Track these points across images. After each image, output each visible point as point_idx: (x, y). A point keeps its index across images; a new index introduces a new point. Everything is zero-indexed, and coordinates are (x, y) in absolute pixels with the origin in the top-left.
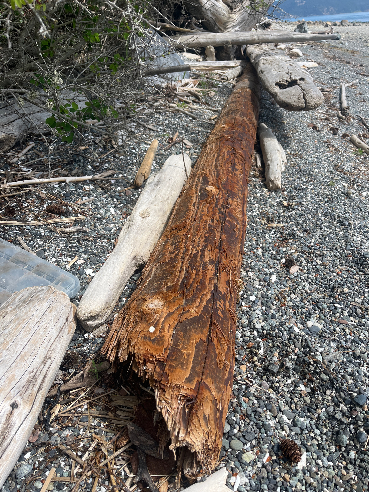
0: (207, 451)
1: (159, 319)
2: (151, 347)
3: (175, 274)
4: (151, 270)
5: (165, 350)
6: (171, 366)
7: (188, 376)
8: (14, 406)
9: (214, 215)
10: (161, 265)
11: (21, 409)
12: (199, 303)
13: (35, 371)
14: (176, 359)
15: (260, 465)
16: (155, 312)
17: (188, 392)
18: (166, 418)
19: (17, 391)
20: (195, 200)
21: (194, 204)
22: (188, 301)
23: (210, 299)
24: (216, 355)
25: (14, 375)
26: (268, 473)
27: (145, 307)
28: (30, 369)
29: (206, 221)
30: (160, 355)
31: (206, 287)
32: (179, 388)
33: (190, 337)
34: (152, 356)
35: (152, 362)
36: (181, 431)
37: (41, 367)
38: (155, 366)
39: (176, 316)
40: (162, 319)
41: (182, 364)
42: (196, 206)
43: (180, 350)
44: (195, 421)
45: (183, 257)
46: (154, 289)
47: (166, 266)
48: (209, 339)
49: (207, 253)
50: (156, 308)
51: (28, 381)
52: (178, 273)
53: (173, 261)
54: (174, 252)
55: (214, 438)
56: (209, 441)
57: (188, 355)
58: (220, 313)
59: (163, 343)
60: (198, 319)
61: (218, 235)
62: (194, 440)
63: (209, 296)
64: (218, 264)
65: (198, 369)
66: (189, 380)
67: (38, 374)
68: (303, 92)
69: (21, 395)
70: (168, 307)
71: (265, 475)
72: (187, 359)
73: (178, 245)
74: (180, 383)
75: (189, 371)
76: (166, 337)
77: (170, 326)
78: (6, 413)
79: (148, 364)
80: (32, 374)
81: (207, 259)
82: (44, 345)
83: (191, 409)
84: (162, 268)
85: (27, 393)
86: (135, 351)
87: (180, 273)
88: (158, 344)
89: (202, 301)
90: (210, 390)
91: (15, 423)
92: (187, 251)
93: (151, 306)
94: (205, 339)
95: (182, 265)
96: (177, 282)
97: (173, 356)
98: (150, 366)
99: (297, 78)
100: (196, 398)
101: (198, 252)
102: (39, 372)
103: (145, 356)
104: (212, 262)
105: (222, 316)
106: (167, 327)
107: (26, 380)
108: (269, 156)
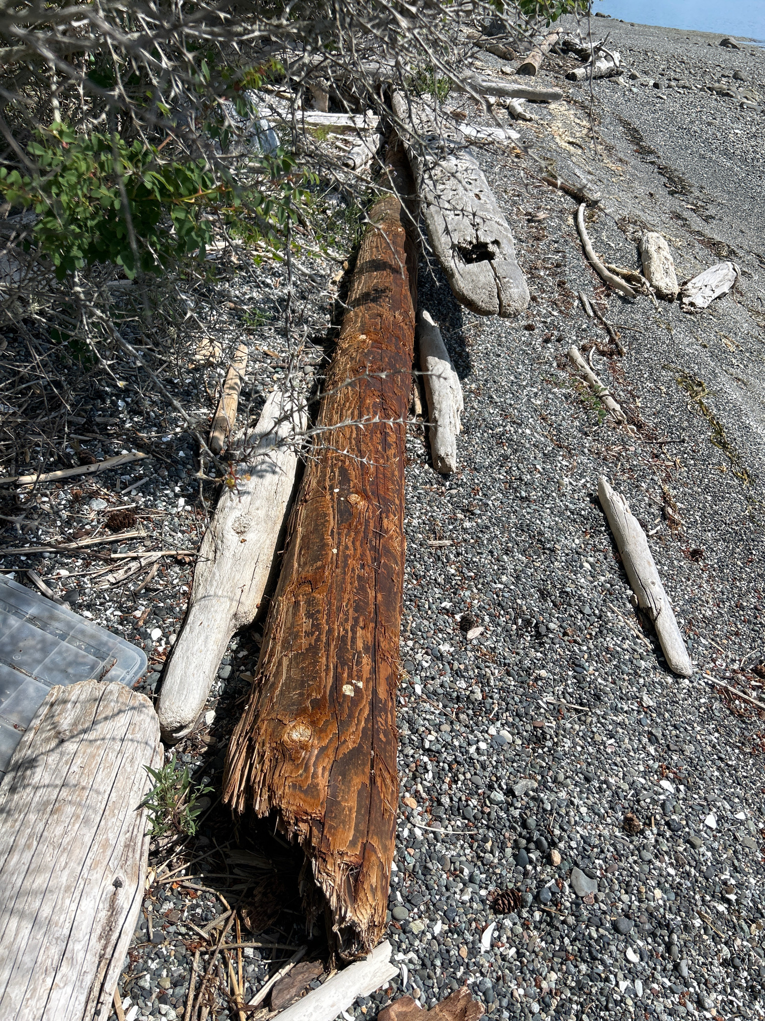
0: (372, 926)
1: (309, 759)
2: (304, 801)
3: (320, 677)
4: (280, 663)
5: (322, 803)
6: (331, 827)
7: (351, 838)
8: (117, 884)
9: (363, 555)
10: (296, 657)
11: (126, 887)
12: (357, 725)
13: (131, 829)
14: (335, 817)
15: (429, 936)
16: (304, 746)
17: (352, 859)
18: (328, 894)
19: (116, 863)
20: (332, 523)
21: (332, 532)
22: (343, 726)
23: (368, 715)
24: (381, 802)
25: (107, 840)
26: (439, 945)
27: (286, 737)
28: (125, 828)
29: (353, 570)
30: (317, 812)
31: (362, 698)
32: (342, 854)
33: (350, 782)
34: (306, 813)
35: (306, 821)
36: (349, 910)
37: (138, 822)
38: (311, 828)
39: (331, 751)
40: (313, 759)
41: (344, 822)
42: (336, 536)
43: (339, 802)
44: (362, 895)
45: (328, 644)
46: (293, 704)
47: (303, 659)
48: (373, 780)
49: (360, 632)
50: (302, 739)
51: (125, 846)
52: (323, 674)
53: (313, 650)
54: (312, 633)
55: (380, 911)
56: (376, 916)
57: (350, 810)
58: (382, 736)
59: (318, 795)
60: (357, 752)
61: (371, 594)
62: (361, 917)
63: (366, 712)
64: (374, 650)
65: (362, 827)
66: (353, 843)
67: (135, 833)
68: (497, 284)
69: (122, 867)
70: (320, 739)
71: (436, 947)
72: (350, 816)
73: (317, 619)
74: (343, 849)
75: (352, 832)
76: (321, 787)
77: (324, 768)
78: (109, 896)
79: (300, 824)
80: (129, 834)
81: (360, 645)
82: (135, 788)
83: (356, 880)
84: (298, 664)
85: (128, 863)
86: (283, 806)
87: (327, 674)
88: (313, 797)
89: (359, 721)
90: (376, 852)
91: (122, 908)
92: (330, 631)
93: (295, 736)
94: (368, 782)
95: (327, 658)
96: (325, 692)
97: (332, 812)
98: (304, 827)
99: (488, 240)
100: (361, 865)
101: (347, 632)
102: (136, 830)
103: (296, 813)
104: (366, 649)
105: (384, 739)
106: (320, 770)
107: (122, 844)
108: (436, 398)
